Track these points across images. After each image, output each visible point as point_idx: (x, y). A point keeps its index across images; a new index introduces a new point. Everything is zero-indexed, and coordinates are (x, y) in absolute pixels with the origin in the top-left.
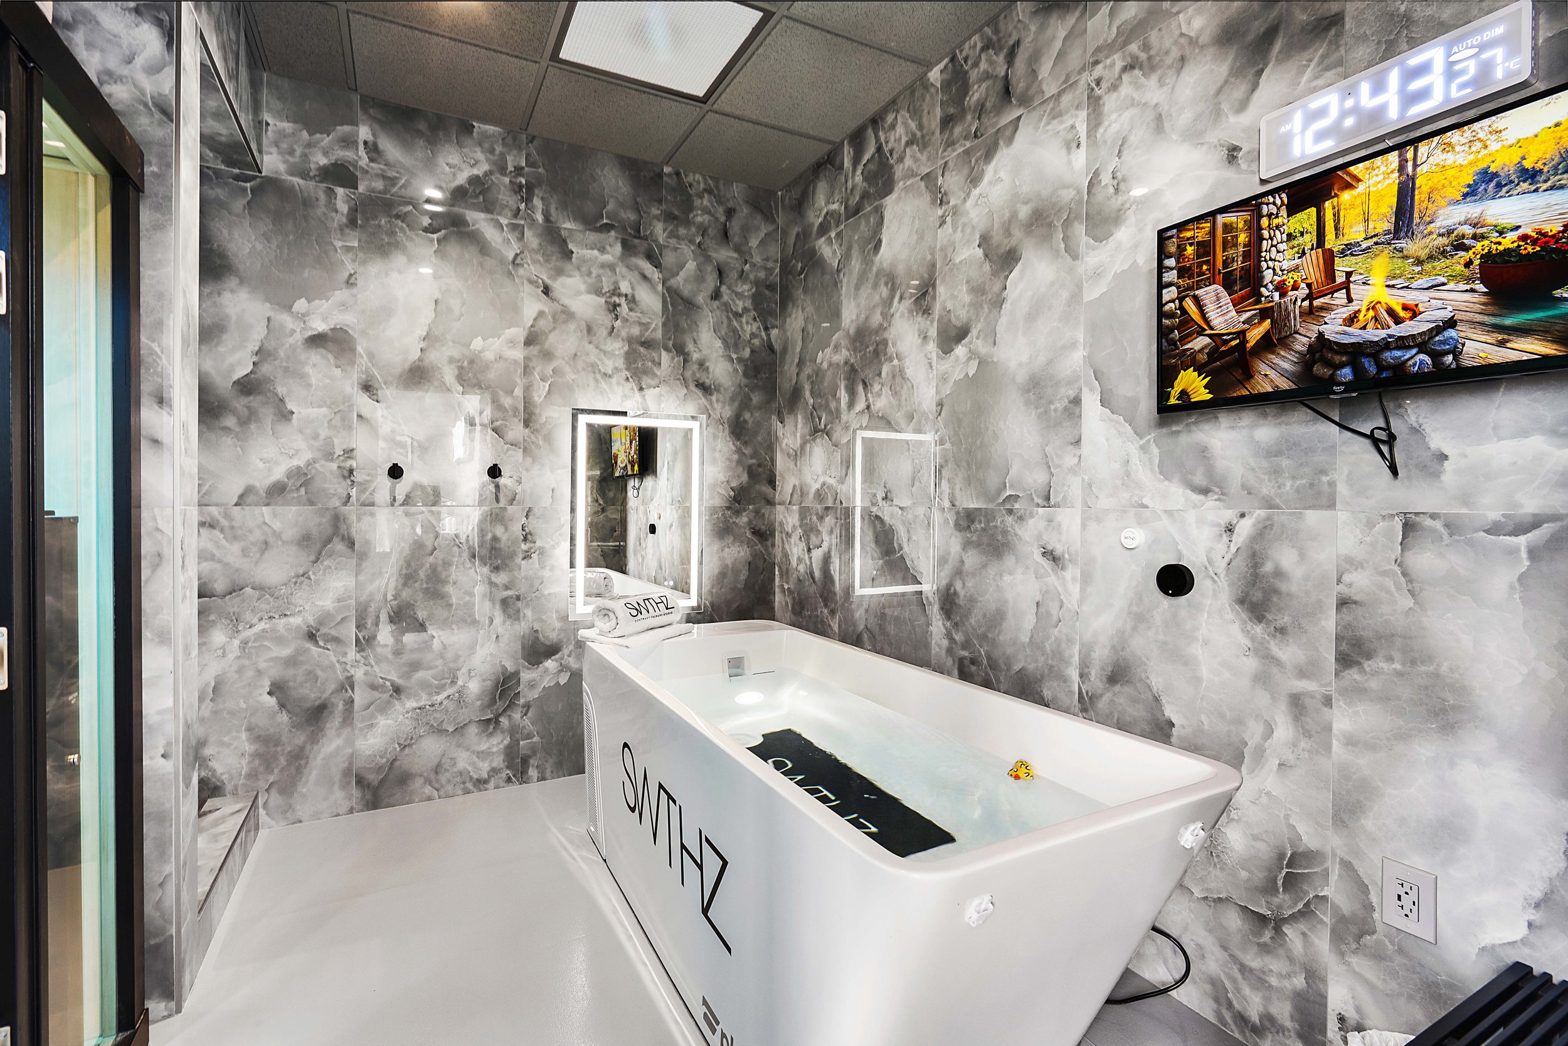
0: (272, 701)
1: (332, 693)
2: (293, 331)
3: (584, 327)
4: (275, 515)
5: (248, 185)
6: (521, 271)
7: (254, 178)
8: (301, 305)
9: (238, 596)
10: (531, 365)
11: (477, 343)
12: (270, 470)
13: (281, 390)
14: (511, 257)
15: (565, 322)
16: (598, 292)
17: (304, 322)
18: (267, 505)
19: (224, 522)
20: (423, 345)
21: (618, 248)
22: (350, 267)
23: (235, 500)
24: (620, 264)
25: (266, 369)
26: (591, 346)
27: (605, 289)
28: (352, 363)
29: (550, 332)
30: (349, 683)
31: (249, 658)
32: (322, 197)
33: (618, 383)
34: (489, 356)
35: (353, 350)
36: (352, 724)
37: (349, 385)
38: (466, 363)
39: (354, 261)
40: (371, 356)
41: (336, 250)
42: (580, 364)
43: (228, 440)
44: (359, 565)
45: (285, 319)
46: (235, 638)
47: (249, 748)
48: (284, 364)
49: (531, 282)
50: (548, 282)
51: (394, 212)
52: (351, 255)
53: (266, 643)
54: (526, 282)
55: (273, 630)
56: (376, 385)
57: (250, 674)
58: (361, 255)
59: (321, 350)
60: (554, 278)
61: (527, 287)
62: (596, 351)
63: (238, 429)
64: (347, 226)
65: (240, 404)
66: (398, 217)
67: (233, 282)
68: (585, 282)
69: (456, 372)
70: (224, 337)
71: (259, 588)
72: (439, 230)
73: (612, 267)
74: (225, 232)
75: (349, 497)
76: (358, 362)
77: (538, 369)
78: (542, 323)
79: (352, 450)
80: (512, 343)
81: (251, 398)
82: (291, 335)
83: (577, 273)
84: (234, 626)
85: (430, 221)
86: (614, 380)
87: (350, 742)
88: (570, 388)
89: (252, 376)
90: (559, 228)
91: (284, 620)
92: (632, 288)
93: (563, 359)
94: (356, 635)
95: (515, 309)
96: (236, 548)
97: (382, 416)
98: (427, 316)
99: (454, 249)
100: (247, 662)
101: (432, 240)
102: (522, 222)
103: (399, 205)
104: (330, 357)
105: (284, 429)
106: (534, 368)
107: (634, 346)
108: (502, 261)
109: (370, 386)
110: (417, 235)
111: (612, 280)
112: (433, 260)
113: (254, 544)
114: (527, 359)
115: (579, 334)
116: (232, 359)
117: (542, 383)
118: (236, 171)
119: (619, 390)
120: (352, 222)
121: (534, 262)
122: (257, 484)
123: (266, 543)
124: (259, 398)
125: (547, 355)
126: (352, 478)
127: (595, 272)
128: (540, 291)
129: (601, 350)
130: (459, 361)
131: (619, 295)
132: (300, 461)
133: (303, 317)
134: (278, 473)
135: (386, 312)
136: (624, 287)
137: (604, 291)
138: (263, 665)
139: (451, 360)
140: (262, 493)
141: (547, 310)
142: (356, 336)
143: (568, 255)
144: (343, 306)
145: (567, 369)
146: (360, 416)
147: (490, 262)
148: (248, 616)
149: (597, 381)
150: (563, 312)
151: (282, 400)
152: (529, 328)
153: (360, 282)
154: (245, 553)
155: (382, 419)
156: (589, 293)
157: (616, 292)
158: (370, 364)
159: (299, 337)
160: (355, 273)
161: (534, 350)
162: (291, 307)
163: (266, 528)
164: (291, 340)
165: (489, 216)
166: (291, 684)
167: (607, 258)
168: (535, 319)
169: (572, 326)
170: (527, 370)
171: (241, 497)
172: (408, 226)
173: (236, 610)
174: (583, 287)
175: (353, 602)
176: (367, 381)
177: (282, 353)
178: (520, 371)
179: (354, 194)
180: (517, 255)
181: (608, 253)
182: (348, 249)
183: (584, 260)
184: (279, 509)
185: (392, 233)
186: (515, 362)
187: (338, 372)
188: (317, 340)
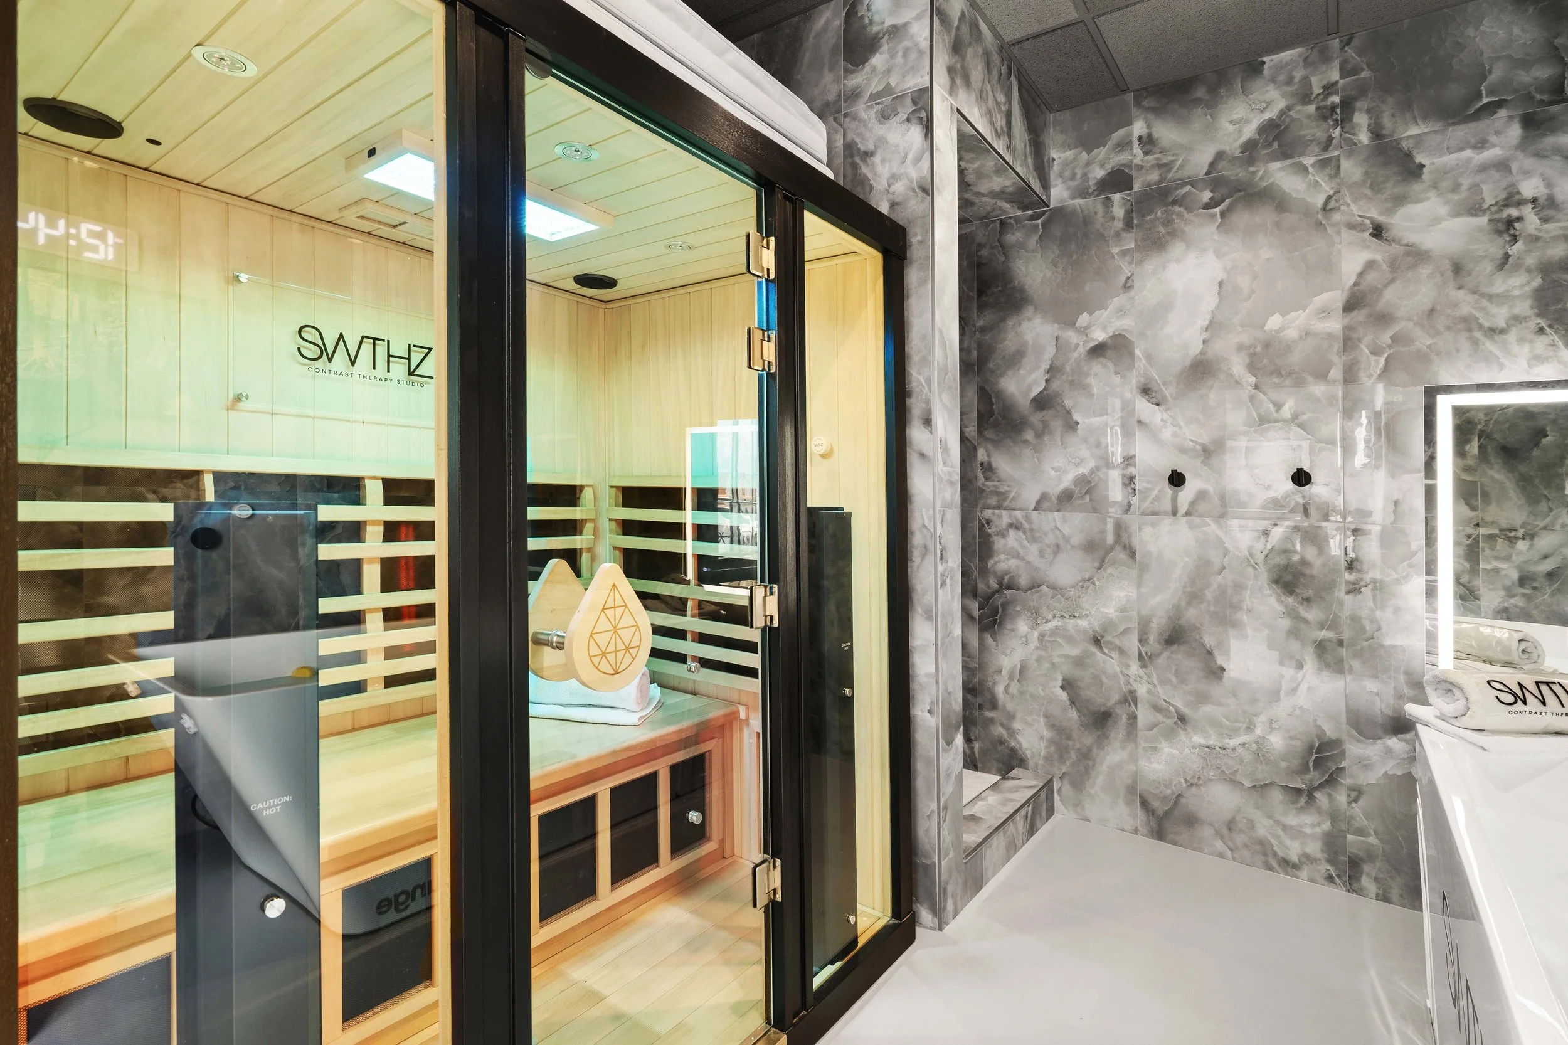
0: (1063, 696)
1: (1116, 704)
2: (1078, 345)
3: (1447, 265)
4: (1065, 521)
5: (1039, 221)
6: (1336, 217)
7: (1044, 213)
8: (1083, 319)
9: (1037, 592)
10: (1355, 335)
11: (1274, 322)
12: (1060, 479)
13: (1068, 403)
14: (1320, 200)
15: (1412, 267)
16: (1474, 209)
17: (1087, 335)
18: (1058, 511)
19: (1026, 525)
20: (1205, 336)
21: (1515, 131)
22: (1127, 271)
23: (1033, 506)
24: (1520, 155)
25: (1056, 385)
26: (1462, 293)
27: (1489, 201)
28: (1131, 367)
29: (1386, 285)
30: (1131, 698)
31: (1046, 650)
32: (1100, 209)
33: (1521, 340)
34: (1292, 333)
35: (1131, 354)
36: (1135, 741)
37: (1128, 390)
38: (1259, 349)
39: (1130, 263)
40: (1149, 358)
41: (1113, 257)
42: (1441, 322)
43: (1028, 452)
44: (1140, 576)
45: (1071, 336)
46: (1035, 630)
47: (1047, 733)
48: (1070, 378)
49: (1351, 226)
50: (1381, 219)
51: (1171, 199)
52: (1128, 258)
53: (1059, 640)
54: (1344, 230)
55: (1065, 629)
56: (1156, 388)
57: (1046, 665)
58: (1137, 255)
59: (1102, 359)
60: (1390, 211)
61: (1346, 235)
62: (1470, 298)
63: (1035, 442)
64: (1123, 230)
65: (1036, 419)
66: (1175, 202)
67: (1029, 311)
68: (1447, 202)
69: (1247, 360)
70: (1024, 361)
71: (1053, 587)
72: (1223, 201)
73: (1502, 166)
74: (1023, 269)
75: (1129, 505)
76: (1136, 365)
77: (1367, 340)
78: (1372, 278)
79: (1133, 457)
80: (1324, 312)
81: (1045, 412)
82: (1075, 349)
83: (1432, 194)
84: (1034, 618)
85: (1211, 195)
86: (1512, 337)
87: (1134, 759)
88: (1424, 358)
89: (1045, 392)
90: (1398, 141)
91: (1072, 621)
92: (1549, 185)
93: (1410, 319)
94: (1139, 650)
95: (1328, 266)
96: (1034, 549)
97: (1162, 420)
98: (1209, 302)
99: (1243, 218)
100: (1043, 654)
101: (1213, 216)
102: (1337, 153)
103: (1176, 189)
104: (1110, 364)
105: (1072, 439)
106: (1360, 340)
107: (1555, 277)
108: (1307, 211)
109: (1149, 389)
110: (1197, 215)
111: (1503, 184)
112: (1216, 237)
113: (1048, 546)
114: (1348, 329)
115: (1438, 279)
116: (1029, 380)
117: (1373, 358)
118: (1031, 212)
119: (1524, 352)
120: (1129, 224)
121: (1355, 200)
122: (1050, 491)
123: (1058, 546)
124: (1051, 412)
125: (1383, 319)
126: (1133, 486)
127: (1466, 182)
128: (1366, 235)
129: (1482, 295)
130: (1250, 347)
131: (1520, 203)
132: (1083, 470)
133: (1084, 331)
134: (1067, 481)
135: (1165, 307)
136: (1530, 188)
137: (1485, 206)
138: (1056, 660)
139: (1240, 348)
140: (1054, 499)
141: (1378, 257)
142: (1134, 340)
143: (1414, 171)
144: (1121, 312)
145: (1418, 333)
146: (1139, 422)
147: (1290, 218)
148: (1044, 611)
149: (1475, 342)
150: (1407, 254)
151: (1068, 412)
152: (1351, 288)
153: (1137, 284)
154: (1041, 554)
155: (1162, 423)
156: (1457, 215)
157: (1512, 198)
158: (1148, 367)
159: (1082, 350)
160: (1132, 275)
161: (1359, 316)
162: (1075, 324)
163: (1057, 532)
164: (1075, 355)
165: (1288, 162)
166: (1079, 684)
167: (1492, 153)
168: (1361, 275)
169: (1425, 271)
170: (1348, 342)
171: (1038, 502)
172: (1186, 209)
173: (1035, 604)
174: (1443, 210)
175: (1134, 614)
176: (1145, 384)
177: (1068, 368)
178: (1337, 346)
179: (1130, 195)
180: (1329, 198)
181: (1494, 146)
182: (1124, 253)
183: (1444, 172)
184: (1068, 515)
185: (1168, 222)
186: (1330, 336)
187: (1117, 379)
188: (1098, 350)
